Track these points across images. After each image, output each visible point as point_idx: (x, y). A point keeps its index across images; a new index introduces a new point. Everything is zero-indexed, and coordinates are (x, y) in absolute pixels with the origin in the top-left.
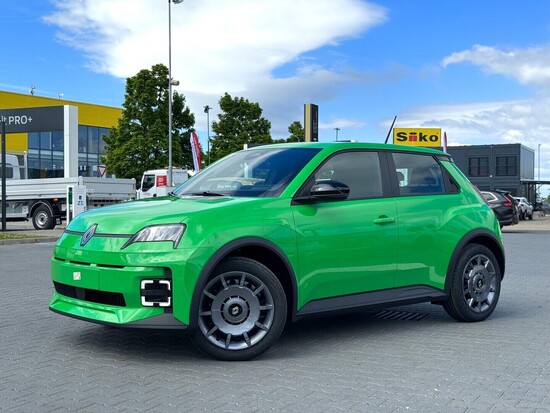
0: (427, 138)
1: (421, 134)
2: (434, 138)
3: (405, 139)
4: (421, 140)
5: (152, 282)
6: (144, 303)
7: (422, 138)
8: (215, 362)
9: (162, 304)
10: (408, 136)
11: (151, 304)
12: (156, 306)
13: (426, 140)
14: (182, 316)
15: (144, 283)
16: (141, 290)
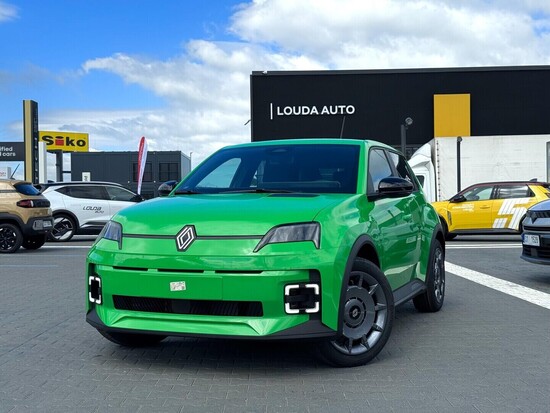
0: (75, 143)
1: (68, 138)
2: (81, 143)
3: (51, 143)
4: (68, 144)
5: (297, 286)
6: (288, 310)
7: (69, 142)
8: (333, 370)
9: (308, 311)
10: (54, 140)
11: (297, 311)
12: (302, 312)
13: (73, 145)
14: (331, 321)
15: (288, 288)
16: (285, 296)
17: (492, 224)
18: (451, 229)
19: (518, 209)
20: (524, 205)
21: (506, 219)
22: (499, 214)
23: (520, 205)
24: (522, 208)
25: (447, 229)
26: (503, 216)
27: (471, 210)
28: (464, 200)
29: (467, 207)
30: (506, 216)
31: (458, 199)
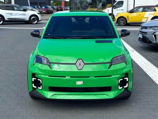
5: (122, 79)
6: (119, 88)
9: (125, 87)
11: (122, 88)
15: (120, 80)
16: (119, 83)
17: (142, 20)
18: (128, 22)
19: (150, 15)
20: (153, 14)
21: (146, 19)
22: (144, 17)
23: (151, 14)
24: (152, 15)
25: (127, 22)
26: (145, 18)
27: (135, 16)
28: (133, 12)
29: (134, 14)
30: (147, 18)
31: (131, 12)
